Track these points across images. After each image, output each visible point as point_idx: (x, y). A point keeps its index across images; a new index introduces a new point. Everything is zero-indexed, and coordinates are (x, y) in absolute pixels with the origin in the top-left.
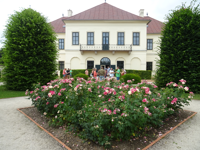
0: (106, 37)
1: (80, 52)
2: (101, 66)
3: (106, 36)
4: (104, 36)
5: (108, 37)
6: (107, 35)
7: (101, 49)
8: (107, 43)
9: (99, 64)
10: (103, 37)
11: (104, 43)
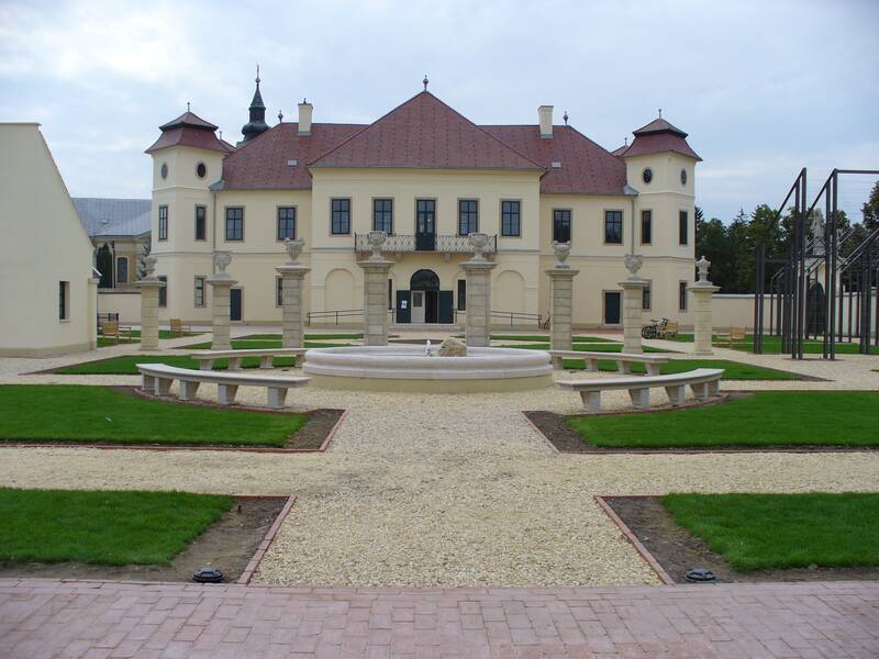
0: (426, 213)
1: (353, 257)
2: (413, 292)
3: (426, 210)
4: (422, 208)
5: (433, 213)
6: (430, 209)
7: (412, 246)
8: (430, 230)
9: (407, 287)
10: (418, 213)
11: (422, 229)
